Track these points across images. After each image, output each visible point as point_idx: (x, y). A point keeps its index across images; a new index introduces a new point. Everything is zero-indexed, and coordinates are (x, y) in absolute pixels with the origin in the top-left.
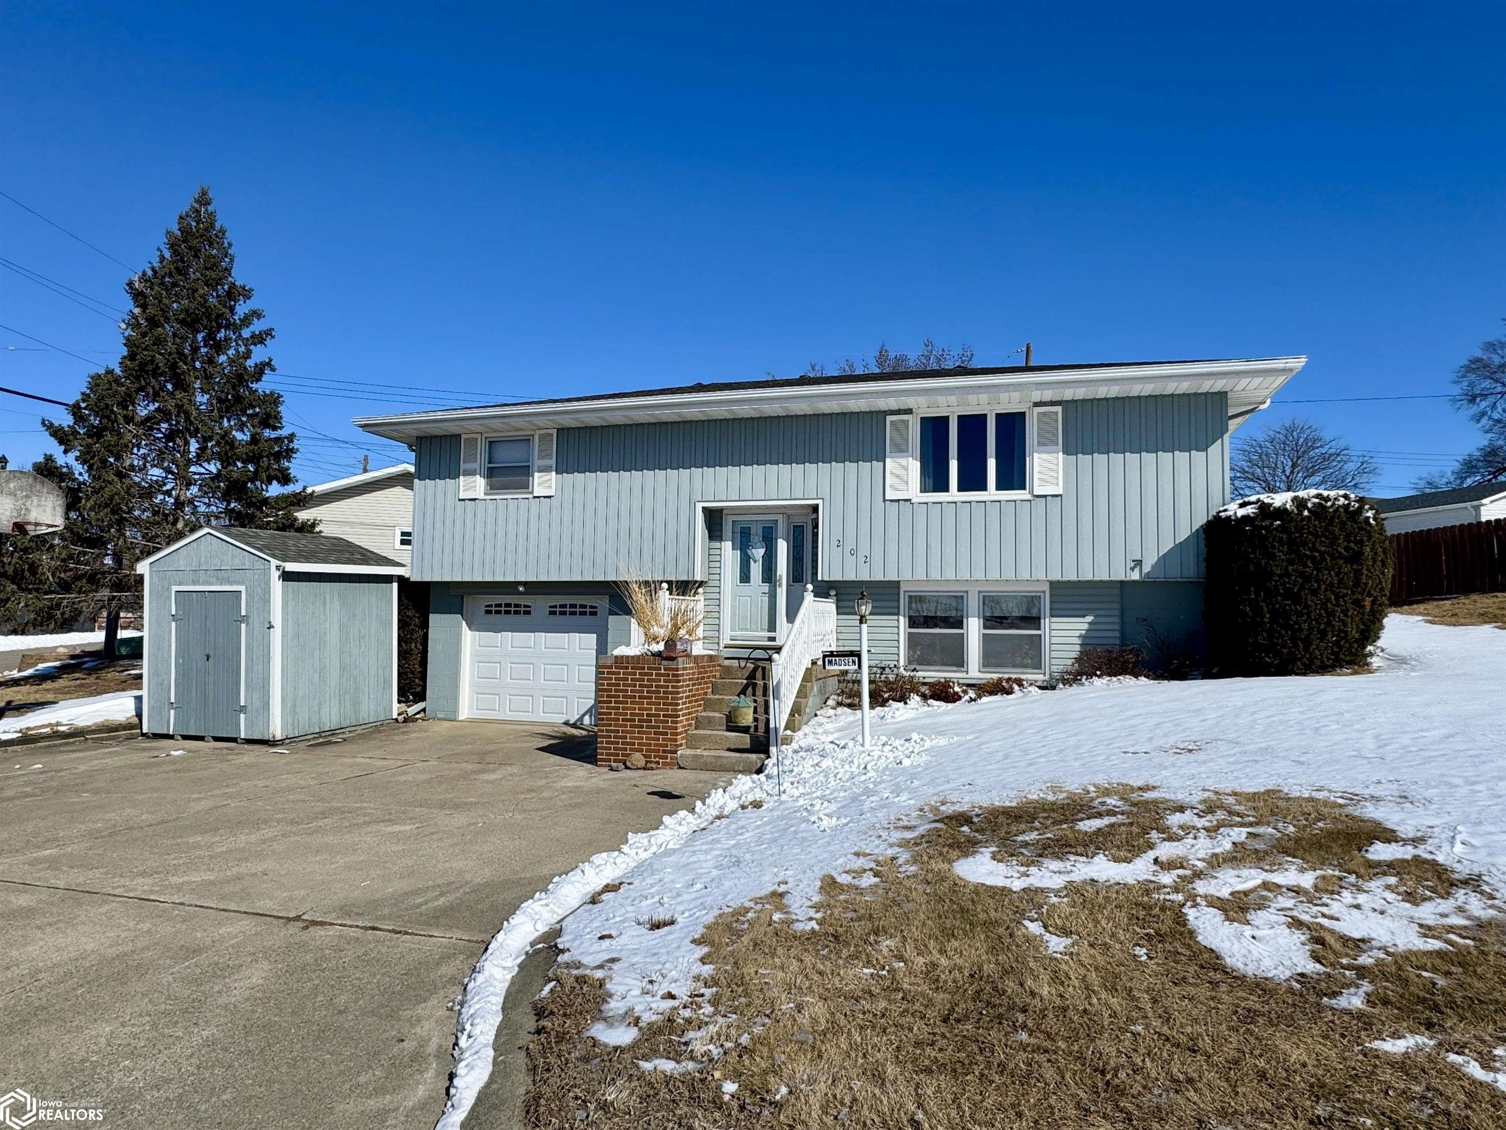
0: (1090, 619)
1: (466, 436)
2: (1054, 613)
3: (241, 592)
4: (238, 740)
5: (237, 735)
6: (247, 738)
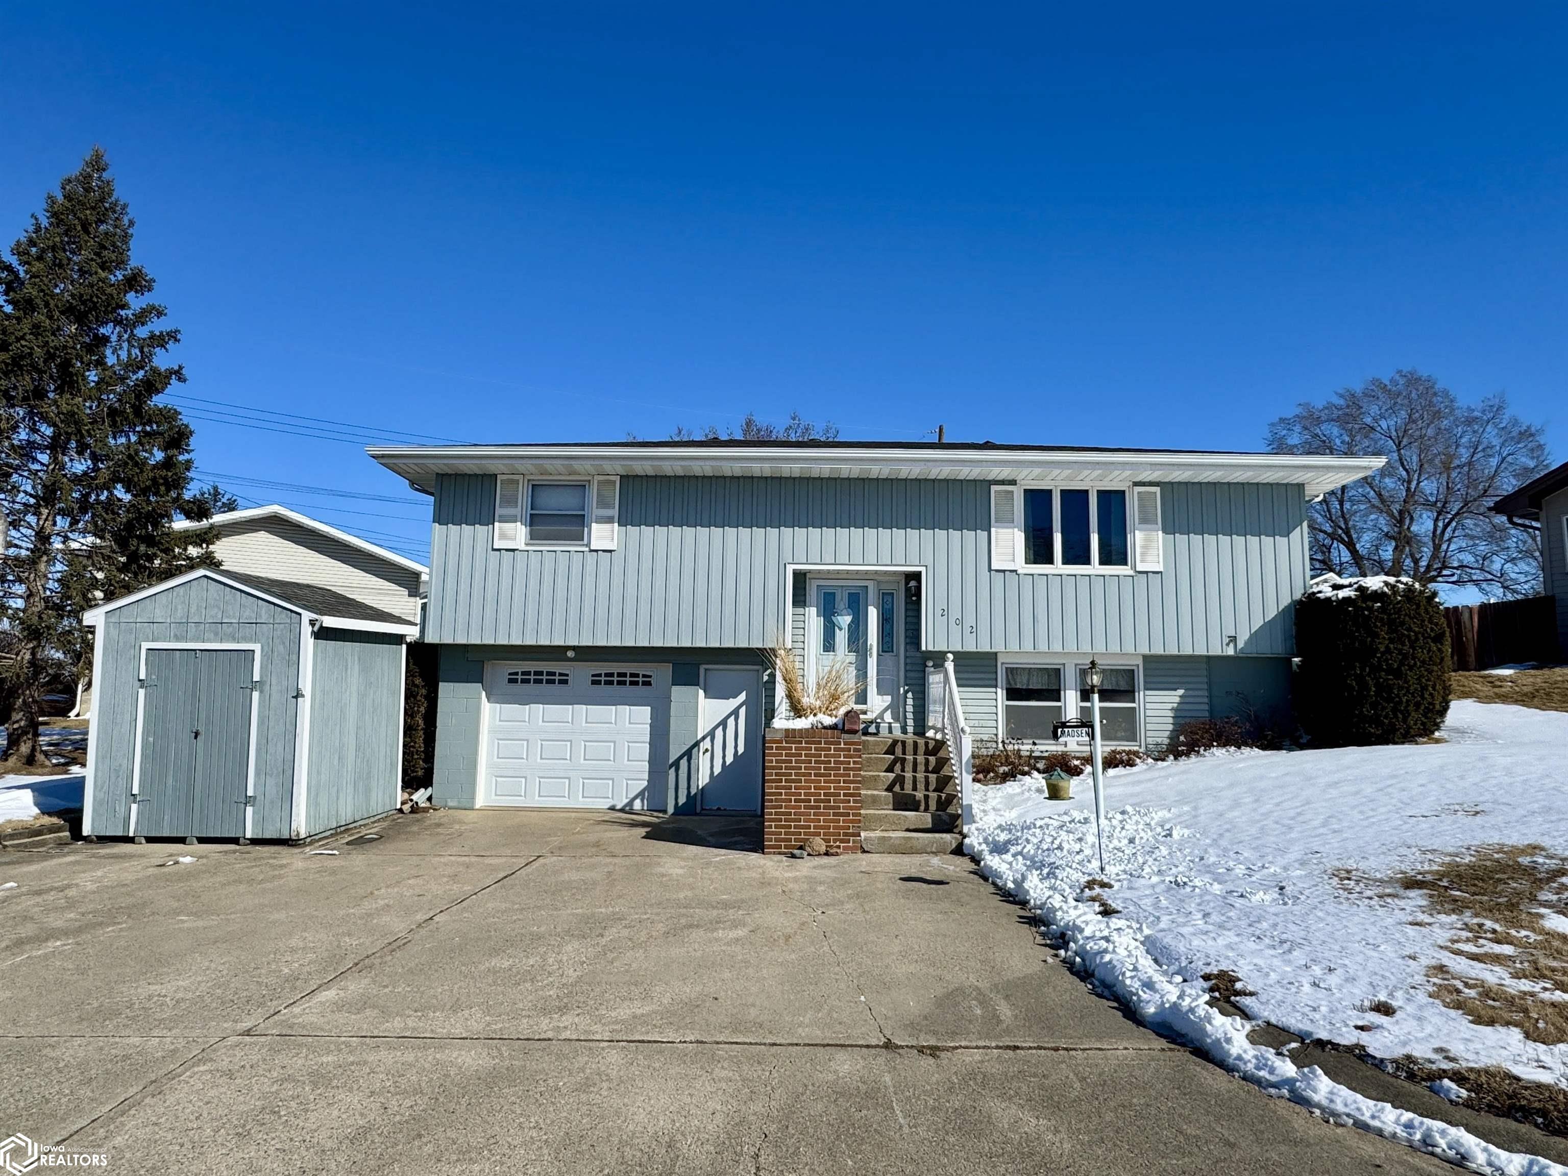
0: (1181, 692)
1: (505, 477)
2: (1148, 686)
3: (253, 651)
4: (242, 841)
5: (239, 834)
6: (255, 837)
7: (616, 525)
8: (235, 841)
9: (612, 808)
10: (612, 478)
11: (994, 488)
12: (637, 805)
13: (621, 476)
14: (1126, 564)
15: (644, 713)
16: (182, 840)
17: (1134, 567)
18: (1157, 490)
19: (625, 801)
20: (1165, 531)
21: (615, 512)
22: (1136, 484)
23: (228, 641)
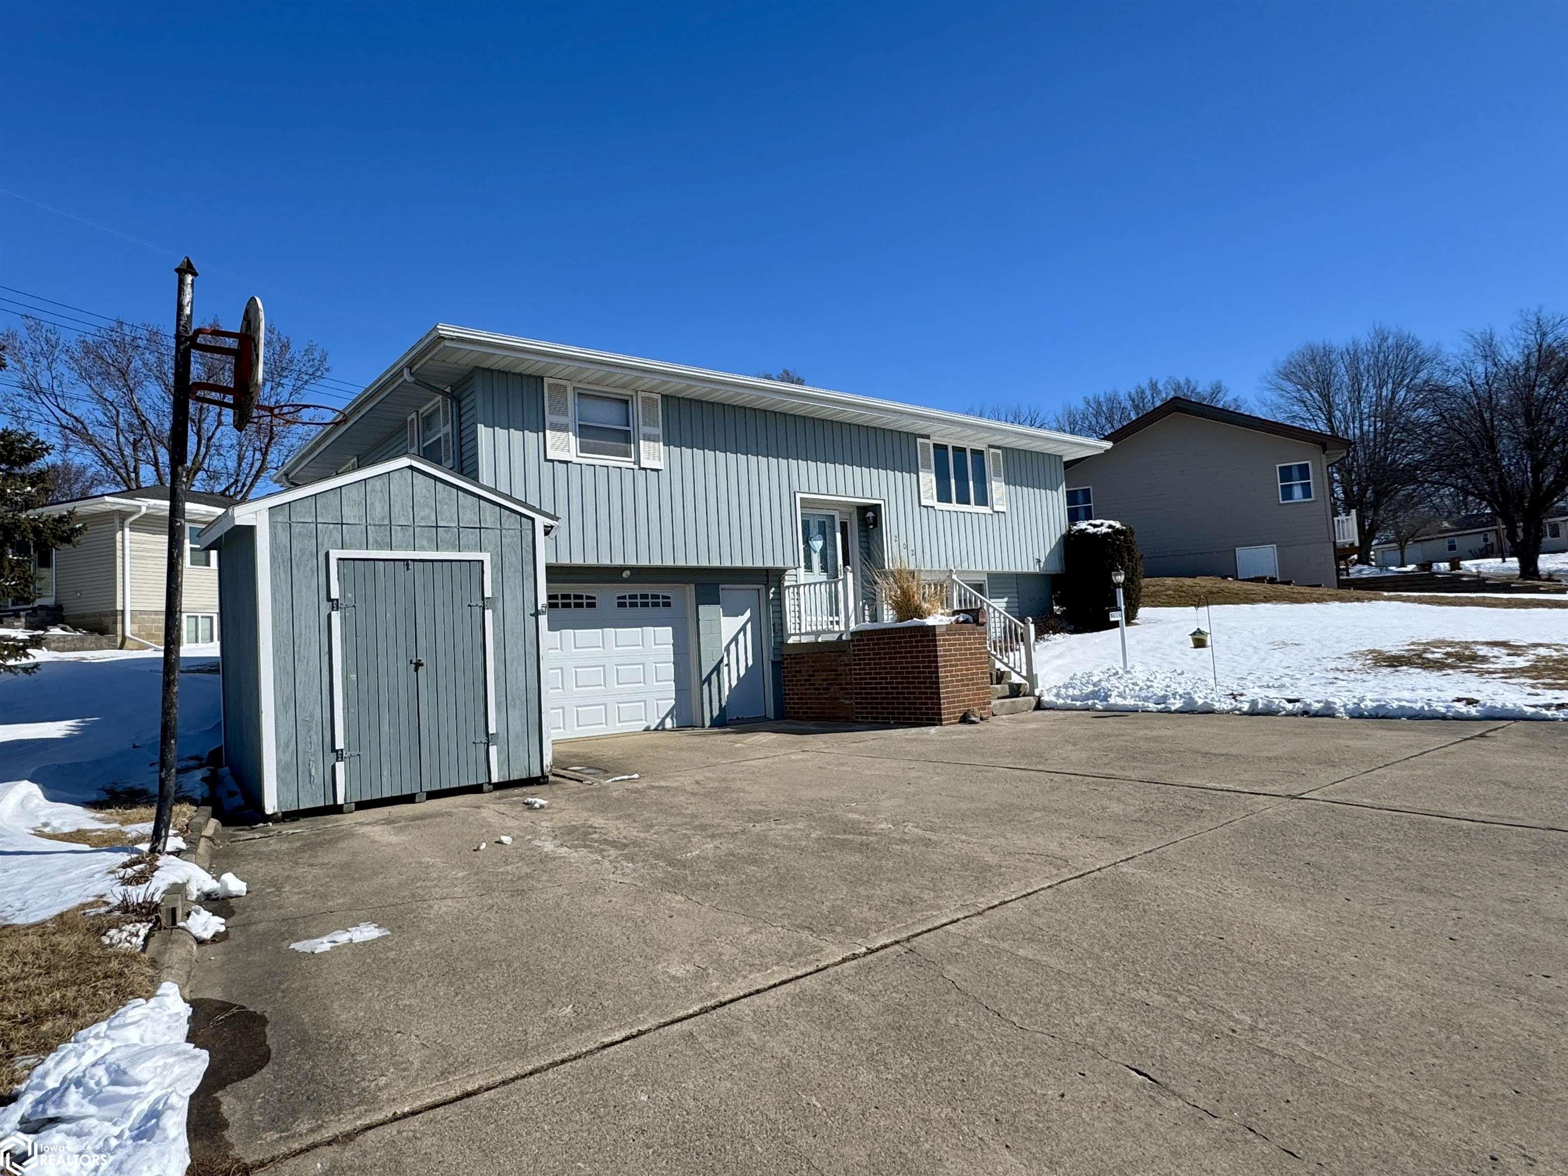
0: (1006, 599)
1: (552, 381)
2: (993, 595)
3: (482, 562)
4: (486, 787)
5: (482, 780)
6: (501, 780)
7: (661, 444)
8: (477, 789)
9: (647, 729)
10: (654, 396)
11: (919, 440)
12: (669, 724)
13: (662, 395)
14: (986, 505)
15: (666, 633)
16: (410, 799)
17: (992, 508)
18: (999, 452)
19: (658, 721)
20: (1007, 483)
21: (659, 431)
22: (990, 446)
23: (447, 550)
